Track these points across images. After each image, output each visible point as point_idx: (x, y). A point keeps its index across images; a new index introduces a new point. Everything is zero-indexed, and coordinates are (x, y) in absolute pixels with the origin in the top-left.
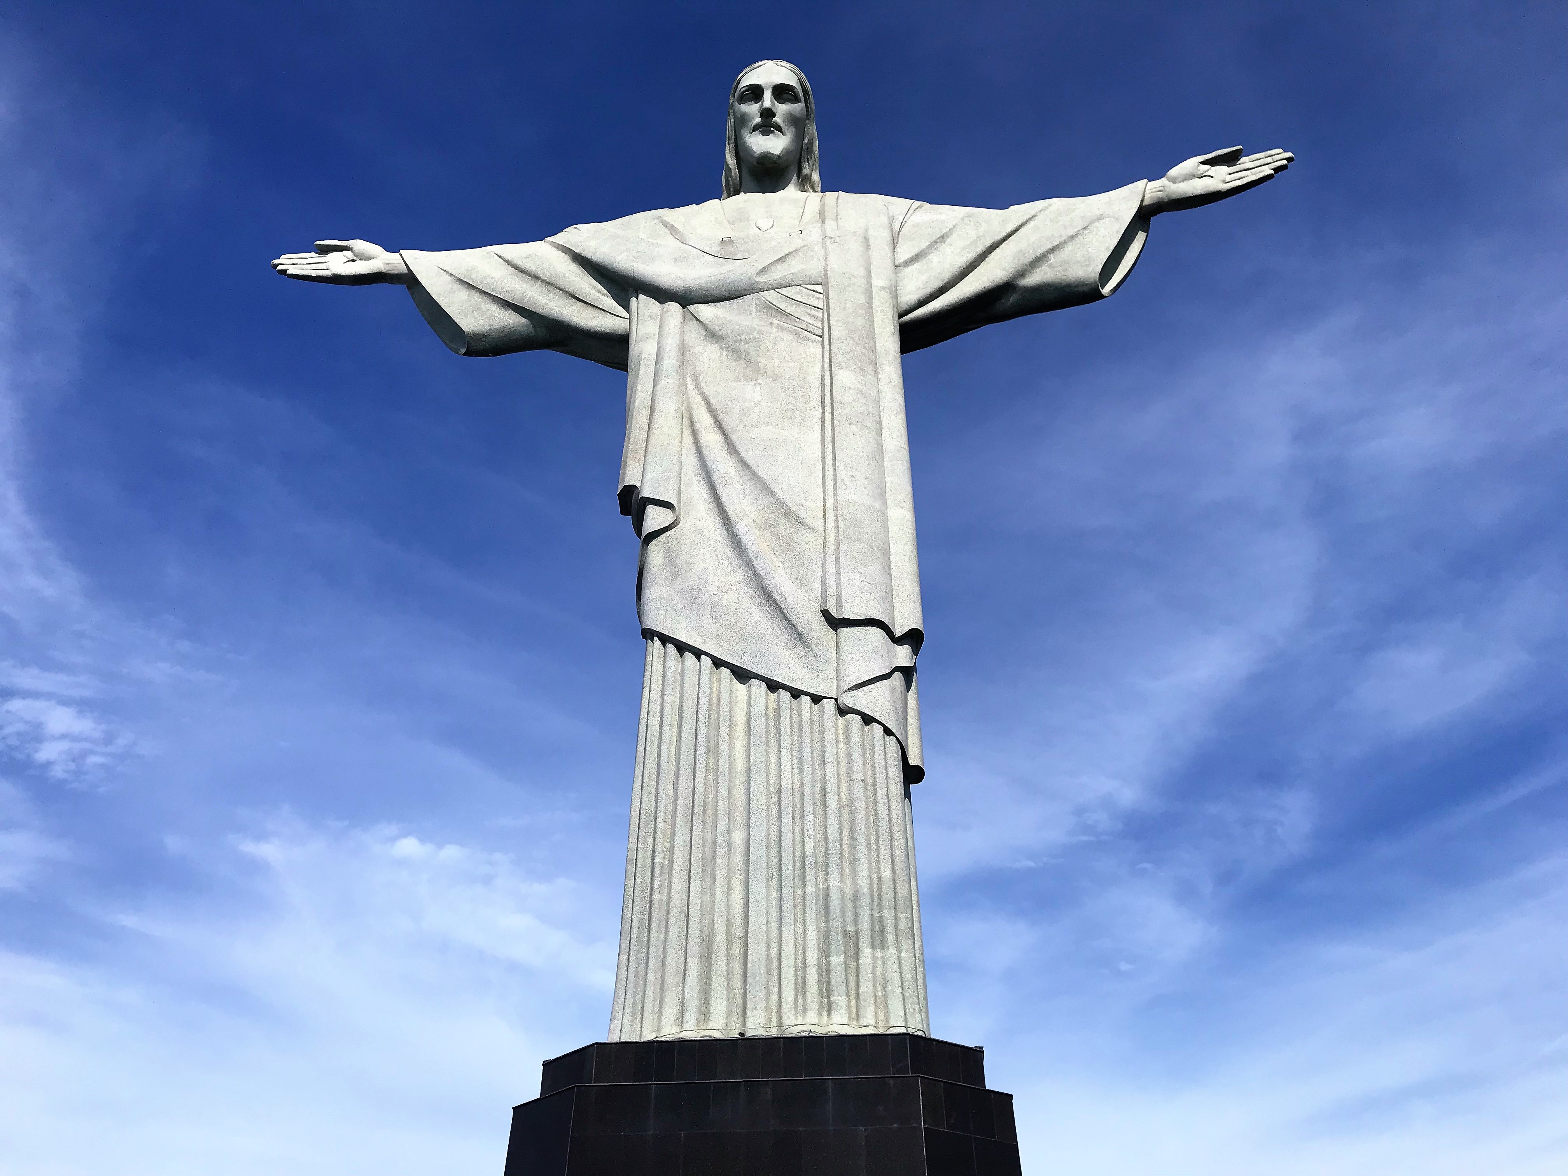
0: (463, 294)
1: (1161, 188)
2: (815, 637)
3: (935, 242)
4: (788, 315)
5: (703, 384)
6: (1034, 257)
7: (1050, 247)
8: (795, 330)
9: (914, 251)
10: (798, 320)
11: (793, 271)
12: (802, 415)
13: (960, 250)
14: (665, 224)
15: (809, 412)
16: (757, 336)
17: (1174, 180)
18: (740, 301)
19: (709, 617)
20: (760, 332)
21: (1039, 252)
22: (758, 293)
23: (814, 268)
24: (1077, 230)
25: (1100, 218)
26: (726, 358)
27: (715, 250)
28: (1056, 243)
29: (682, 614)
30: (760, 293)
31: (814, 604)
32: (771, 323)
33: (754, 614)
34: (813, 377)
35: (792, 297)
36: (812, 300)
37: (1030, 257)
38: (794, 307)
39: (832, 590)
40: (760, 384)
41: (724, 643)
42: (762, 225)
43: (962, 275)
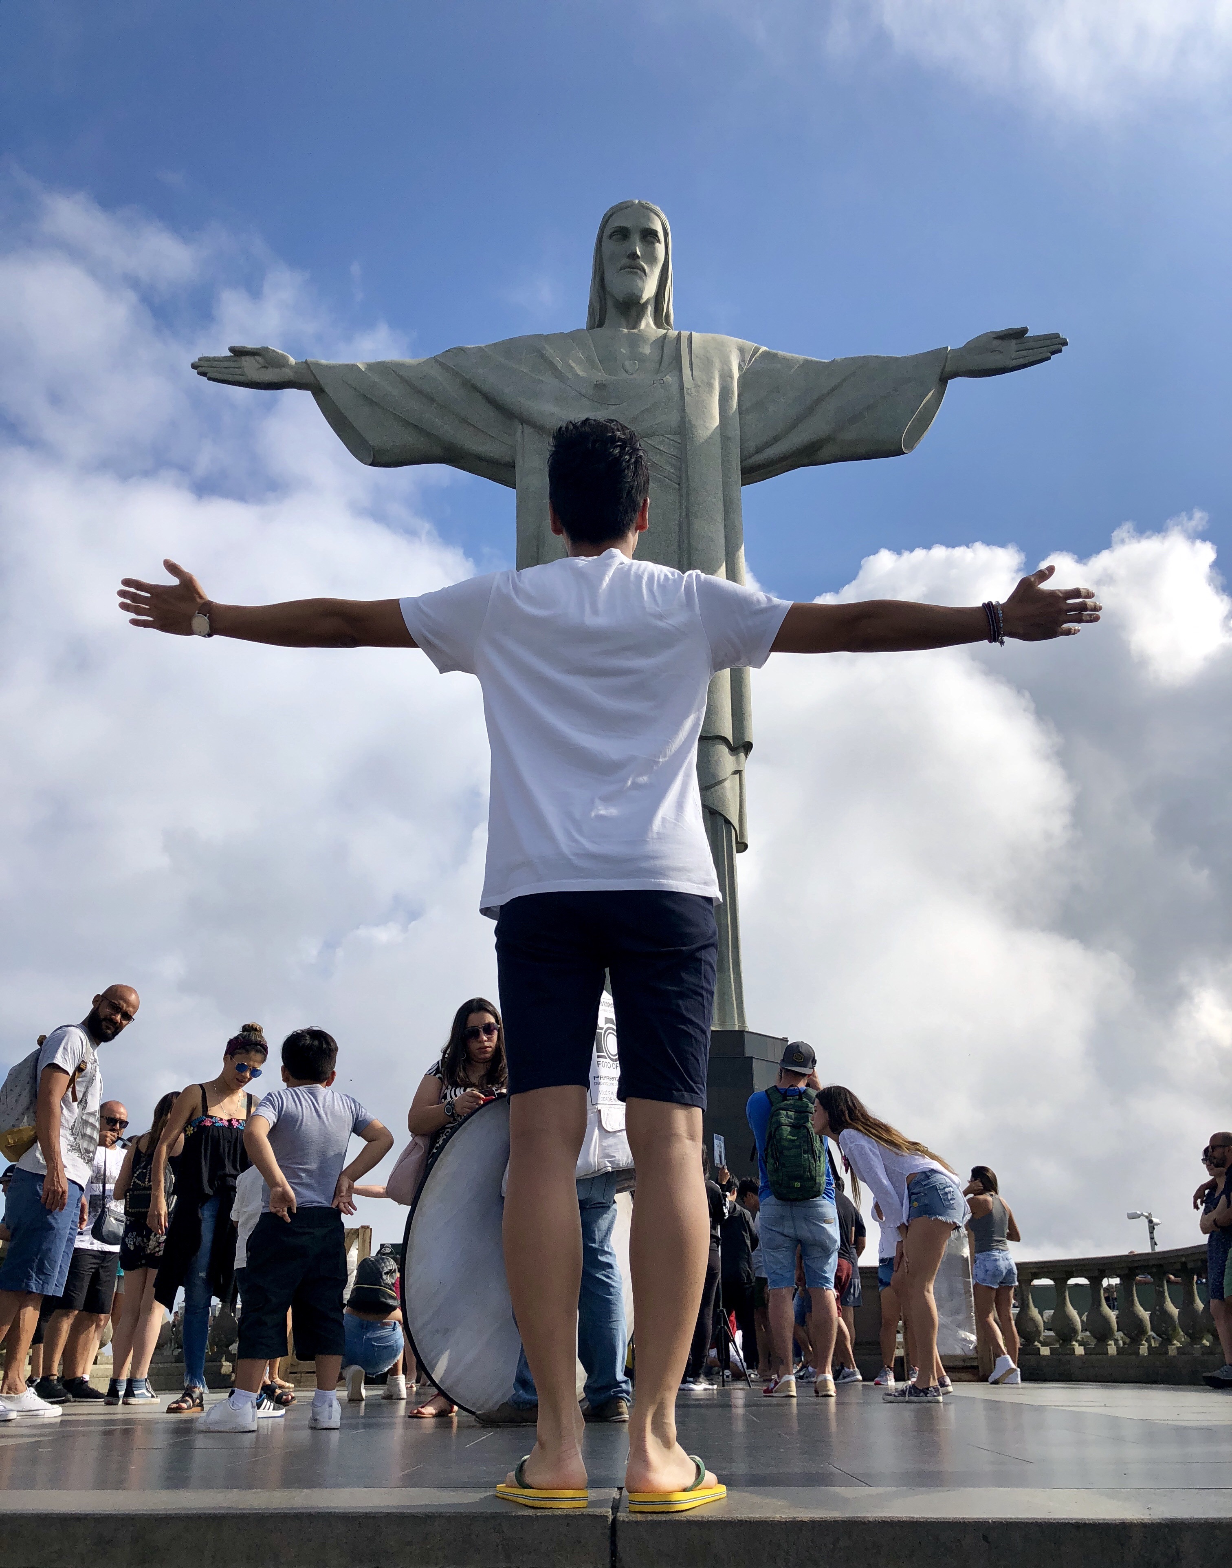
0: (366, 409)
4: (653, 463)
6: (853, 412)
7: (867, 404)
8: (658, 478)
10: (661, 469)
11: (657, 421)
12: (665, 558)
13: (792, 401)
15: (670, 555)
21: (858, 407)
23: (673, 418)
24: (888, 391)
25: (908, 381)
27: (590, 391)
28: (870, 402)
34: (673, 523)
35: (657, 447)
36: (672, 450)
37: (850, 414)
38: (658, 456)
42: (628, 367)
43: (793, 426)
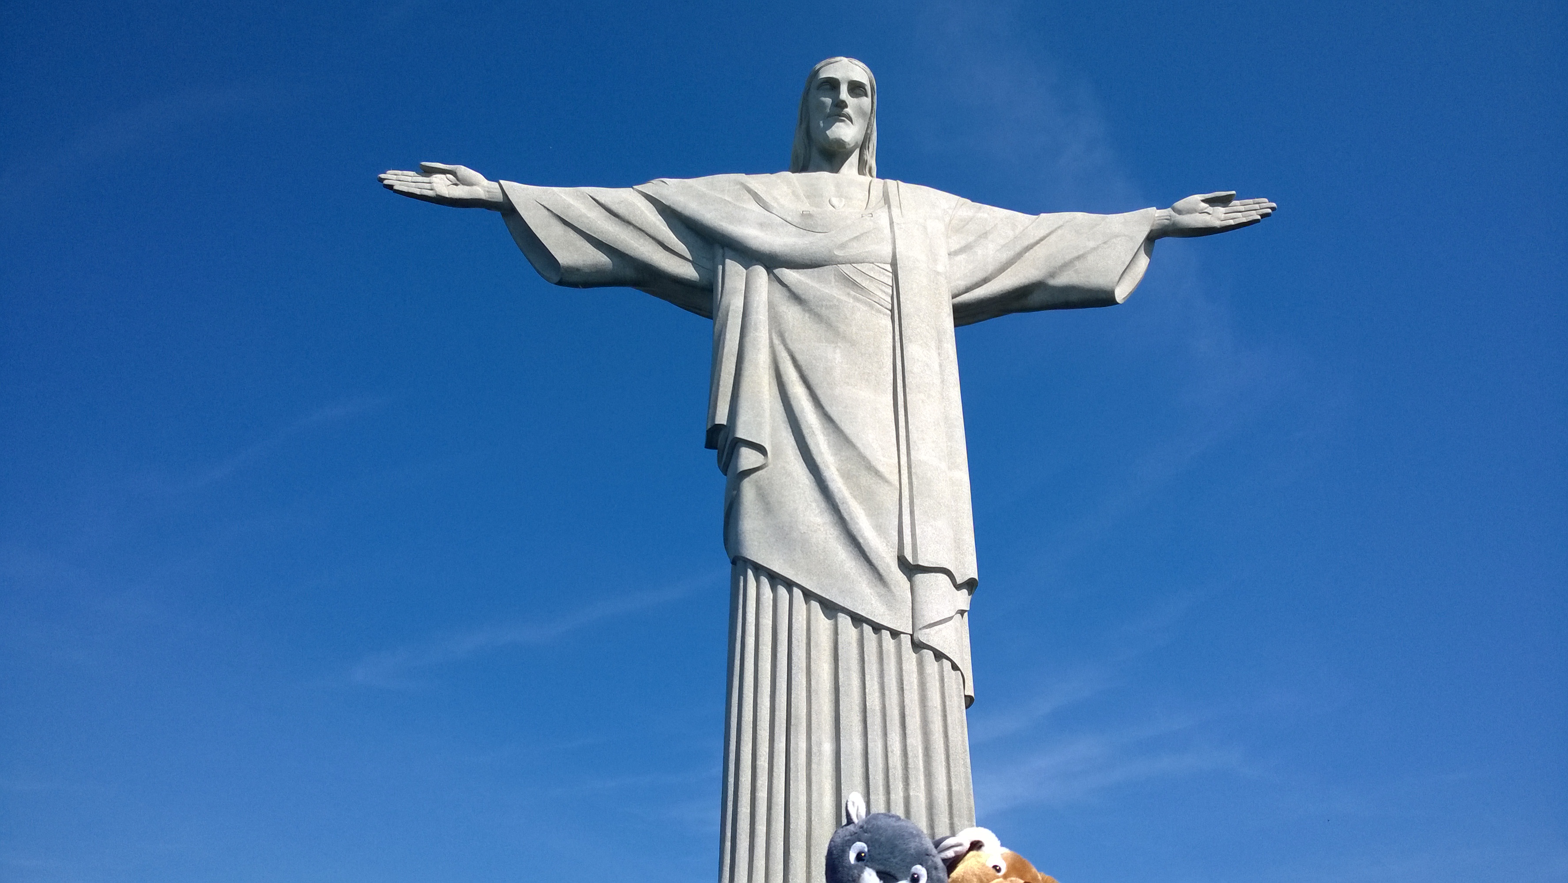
0: (559, 229)
1: (1169, 217)
2: (894, 579)
3: (980, 237)
4: (862, 288)
5: (788, 341)
6: (1063, 262)
7: (1076, 255)
8: (869, 302)
9: (963, 243)
10: (871, 294)
11: (867, 250)
12: (877, 379)
13: (1000, 247)
14: (749, 191)
15: (883, 377)
16: (837, 304)
17: (1179, 212)
18: (820, 270)
19: (800, 551)
20: (838, 300)
21: (1068, 258)
22: (836, 265)
23: (885, 249)
24: (1098, 244)
25: (1116, 236)
26: (809, 319)
27: (797, 220)
28: (1081, 253)
29: (774, 547)
30: (838, 265)
31: (891, 549)
32: (849, 294)
33: (840, 553)
34: (886, 346)
35: (866, 273)
36: (882, 277)
37: (1060, 262)
38: (868, 281)
39: (907, 539)
40: (840, 347)
41: (814, 577)
42: (835, 201)
43: (1002, 269)
